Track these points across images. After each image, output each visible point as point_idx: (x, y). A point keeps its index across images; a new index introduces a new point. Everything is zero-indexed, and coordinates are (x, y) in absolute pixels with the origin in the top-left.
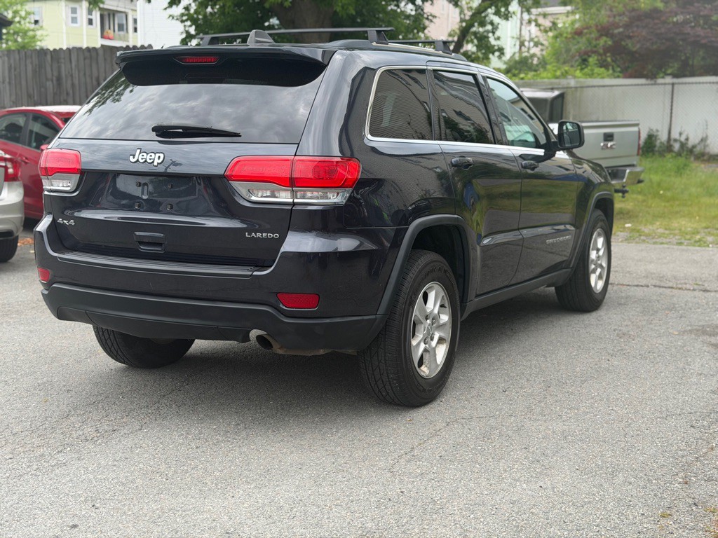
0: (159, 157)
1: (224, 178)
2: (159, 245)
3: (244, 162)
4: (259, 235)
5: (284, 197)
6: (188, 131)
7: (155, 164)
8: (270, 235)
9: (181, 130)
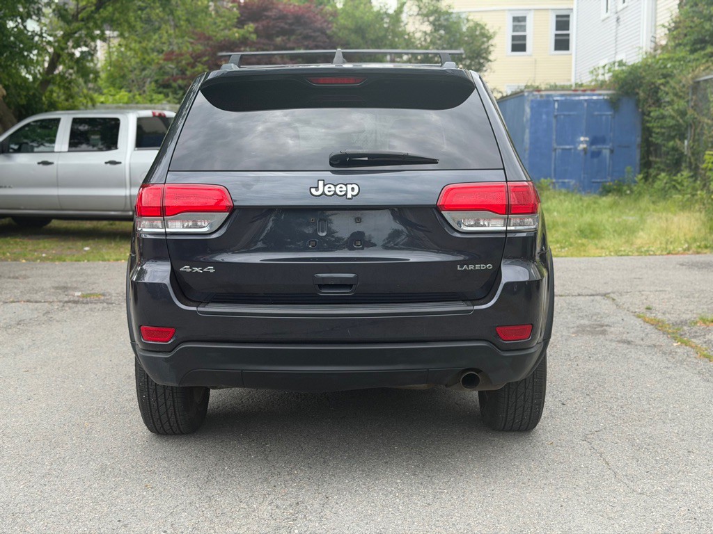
0: (353, 189)
1: (437, 209)
2: (350, 286)
3: (457, 190)
4: (471, 267)
5: (495, 225)
6: (376, 159)
7: (349, 196)
8: (483, 267)
9: (366, 159)
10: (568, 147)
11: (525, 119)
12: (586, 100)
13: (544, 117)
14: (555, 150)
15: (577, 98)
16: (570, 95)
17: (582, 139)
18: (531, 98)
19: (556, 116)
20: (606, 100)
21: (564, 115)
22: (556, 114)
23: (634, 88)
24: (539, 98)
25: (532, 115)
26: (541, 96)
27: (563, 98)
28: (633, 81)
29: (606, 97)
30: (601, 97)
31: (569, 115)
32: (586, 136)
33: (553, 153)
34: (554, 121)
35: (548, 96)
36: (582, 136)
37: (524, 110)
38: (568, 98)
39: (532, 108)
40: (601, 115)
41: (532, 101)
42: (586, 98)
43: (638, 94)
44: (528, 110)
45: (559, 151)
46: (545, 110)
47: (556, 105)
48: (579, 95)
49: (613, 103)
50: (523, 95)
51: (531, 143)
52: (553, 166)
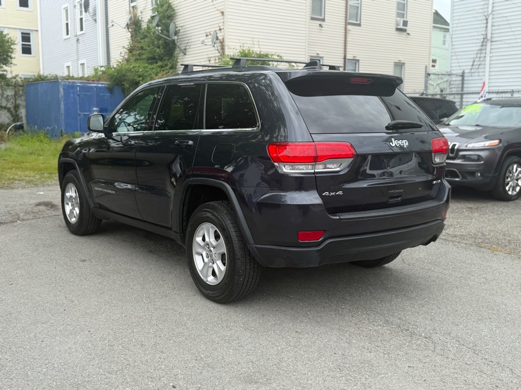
0: (406, 142)
7: (405, 146)
10: (87, 113)
11: (60, 96)
12: (95, 87)
13: (72, 95)
14: (80, 115)
15: (90, 85)
16: (85, 83)
17: (95, 109)
18: (63, 83)
19: (79, 95)
20: (106, 87)
21: (84, 95)
22: (78, 93)
23: (121, 82)
24: (68, 84)
25: (65, 93)
26: (69, 82)
27: (82, 85)
28: (120, 77)
29: (106, 86)
30: (103, 85)
31: (86, 95)
32: (97, 107)
33: (79, 117)
34: (78, 98)
35: (73, 83)
36: (95, 107)
37: (59, 91)
38: (85, 84)
39: (64, 89)
40: (104, 96)
41: (64, 85)
42: (95, 85)
43: (124, 85)
44: (62, 90)
45: (82, 116)
46: (72, 91)
47: (78, 89)
48: (91, 83)
49: (110, 90)
50: (58, 81)
51: (65, 111)
52: (79, 124)
